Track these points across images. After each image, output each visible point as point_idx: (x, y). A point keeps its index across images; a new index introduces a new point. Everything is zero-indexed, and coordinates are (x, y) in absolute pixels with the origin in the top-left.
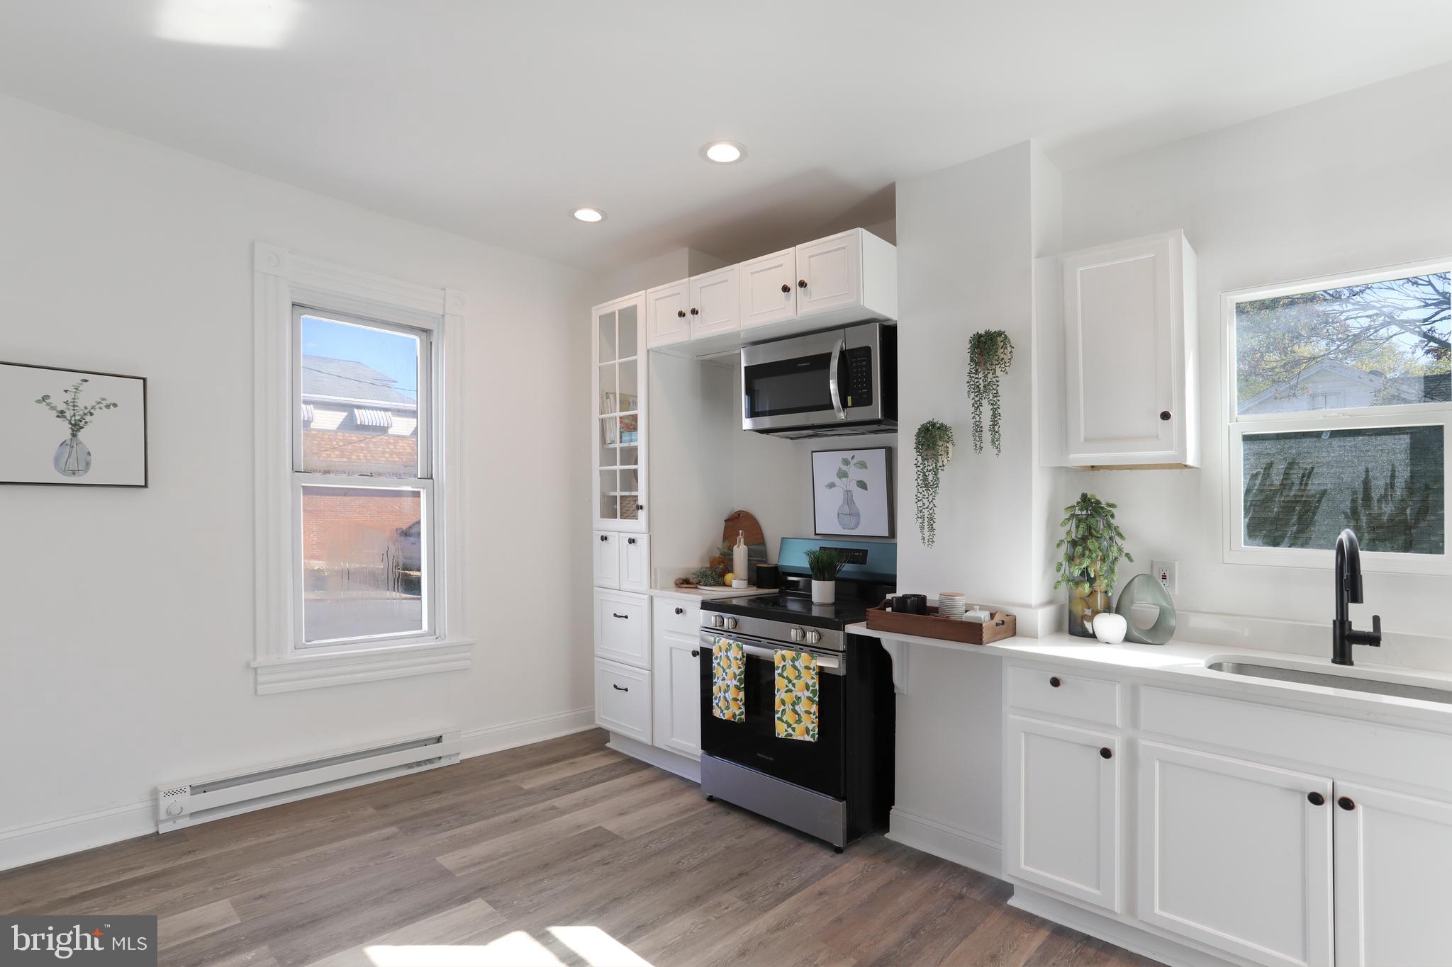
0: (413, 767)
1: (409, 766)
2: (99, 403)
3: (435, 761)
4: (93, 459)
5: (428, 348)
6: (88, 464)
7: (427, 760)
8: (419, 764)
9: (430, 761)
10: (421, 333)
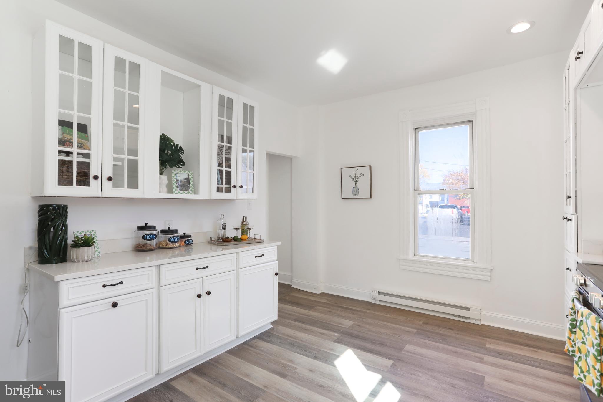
0: (456, 317)
1: (455, 316)
2: (360, 175)
3: (468, 319)
4: (360, 191)
5: (472, 129)
6: (358, 192)
7: (464, 317)
8: (460, 317)
9: (465, 318)
10: (469, 123)
